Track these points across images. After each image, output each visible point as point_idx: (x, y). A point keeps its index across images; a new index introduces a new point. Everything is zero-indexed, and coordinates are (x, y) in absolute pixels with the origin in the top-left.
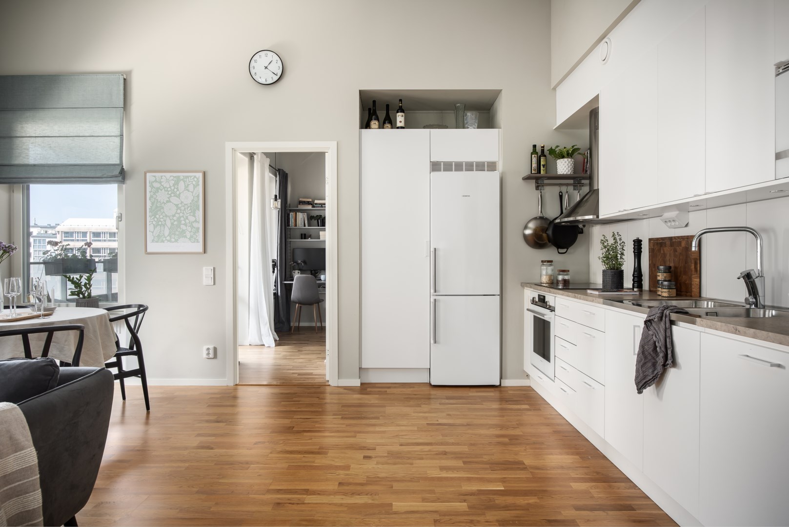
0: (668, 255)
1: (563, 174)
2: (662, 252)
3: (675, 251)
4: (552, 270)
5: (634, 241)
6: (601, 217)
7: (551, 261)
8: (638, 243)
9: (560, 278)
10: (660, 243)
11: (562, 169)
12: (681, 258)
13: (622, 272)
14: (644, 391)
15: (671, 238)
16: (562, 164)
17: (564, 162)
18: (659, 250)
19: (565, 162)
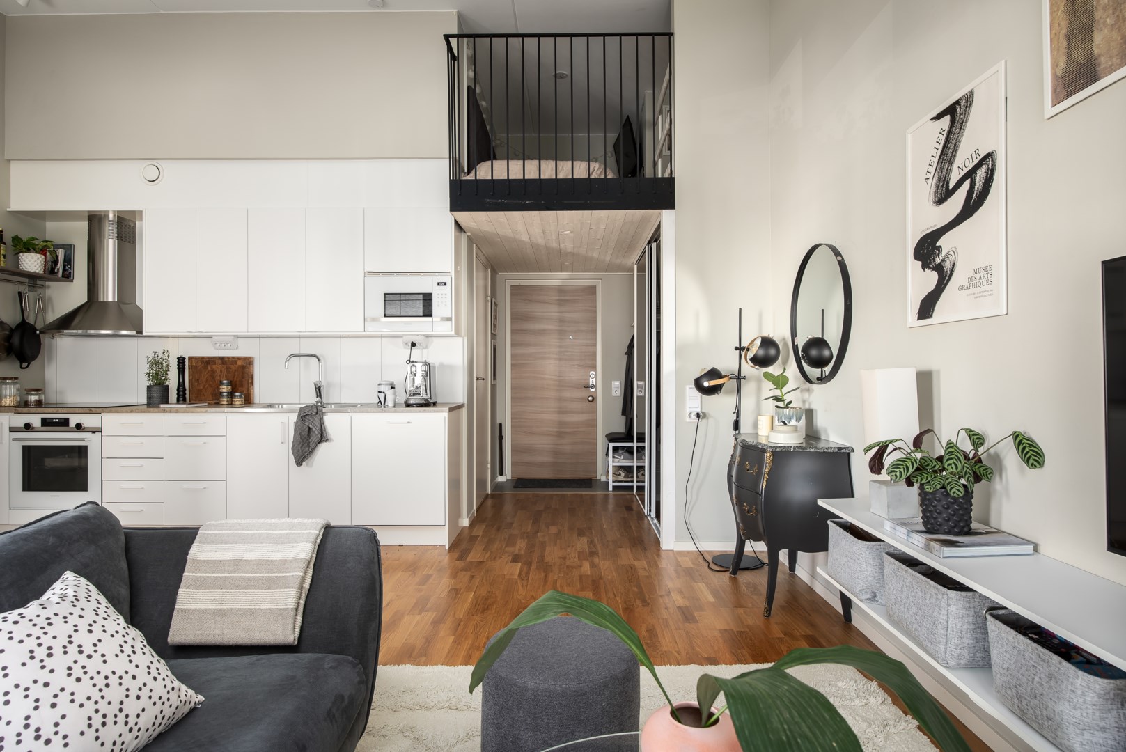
0: (218, 372)
1: (34, 272)
2: (209, 368)
3: (228, 368)
4: (19, 390)
5: (178, 358)
6: (144, 334)
7: (16, 379)
8: (181, 360)
9: (33, 398)
10: (206, 362)
11: (33, 265)
12: (236, 373)
13: (168, 386)
14: (304, 463)
15: (222, 358)
16: (33, 260)
17: (36, 257)
18: (206, 367)
19: (38, 259)
